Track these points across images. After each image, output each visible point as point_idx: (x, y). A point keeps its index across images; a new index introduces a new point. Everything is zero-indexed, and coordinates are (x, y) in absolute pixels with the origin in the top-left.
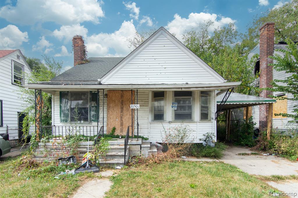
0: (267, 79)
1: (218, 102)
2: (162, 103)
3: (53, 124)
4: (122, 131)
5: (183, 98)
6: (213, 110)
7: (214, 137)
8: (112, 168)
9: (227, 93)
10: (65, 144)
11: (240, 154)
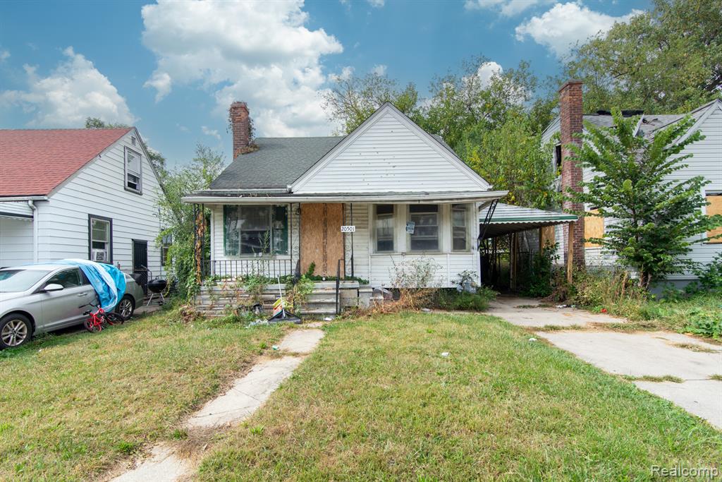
0: (572, 179)
1: (481, 220)
2: (390, 222)
3: (212, 259)
4: (325, 269)
5: (424, 215)
6: (474, 232)
7: (476, 278)
8: (318, 320)
9: (490, 209)
10: (241, 289)
11: (520, 307)
